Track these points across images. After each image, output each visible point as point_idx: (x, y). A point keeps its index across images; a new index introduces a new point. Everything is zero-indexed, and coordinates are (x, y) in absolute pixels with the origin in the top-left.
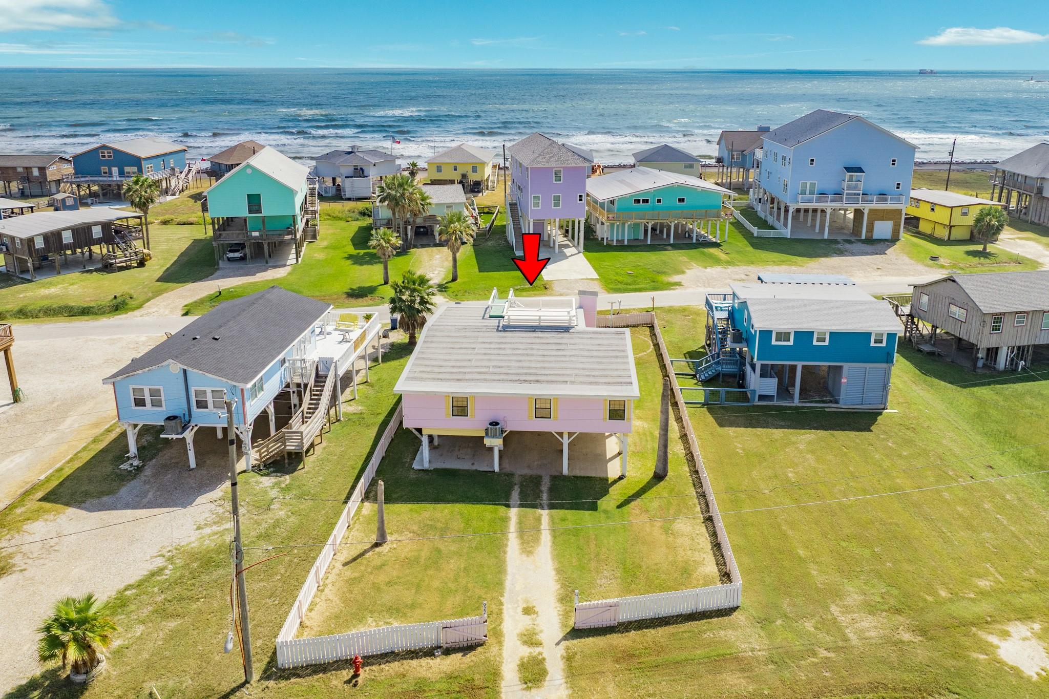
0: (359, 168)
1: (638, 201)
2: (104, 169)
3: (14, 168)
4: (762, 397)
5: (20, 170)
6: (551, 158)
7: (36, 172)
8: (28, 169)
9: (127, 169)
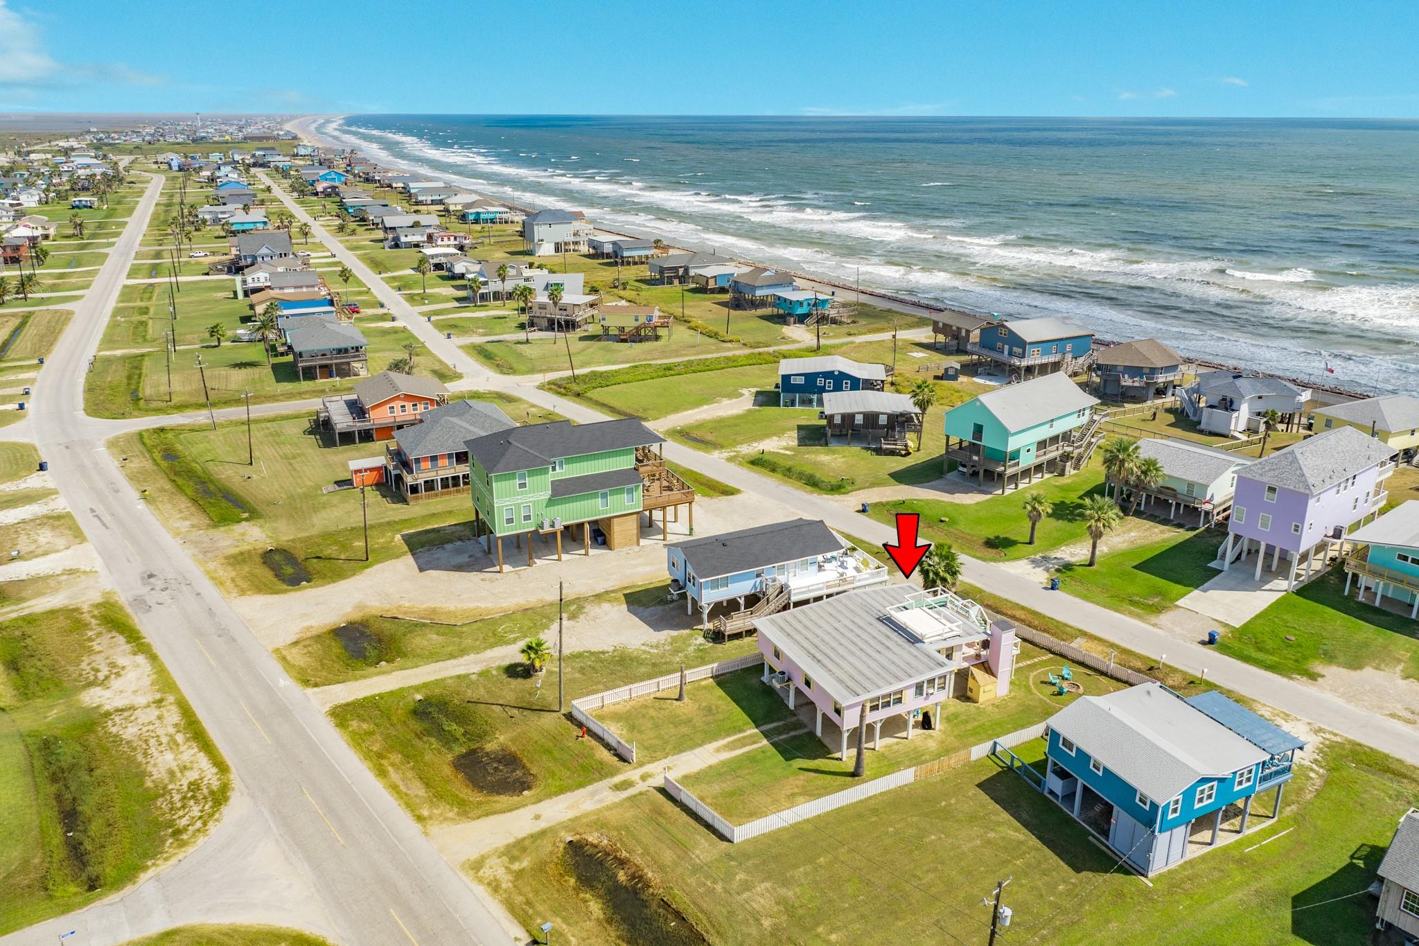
0: (1228, 399)
1: (1405, 558)
2: (999, 344)
3: (951, 326)
4: (1051, 792)
5: (954, 328)
6: (1270, 470)
7: (963, 333)
8: (959, 329)
9: (1015, 349)
